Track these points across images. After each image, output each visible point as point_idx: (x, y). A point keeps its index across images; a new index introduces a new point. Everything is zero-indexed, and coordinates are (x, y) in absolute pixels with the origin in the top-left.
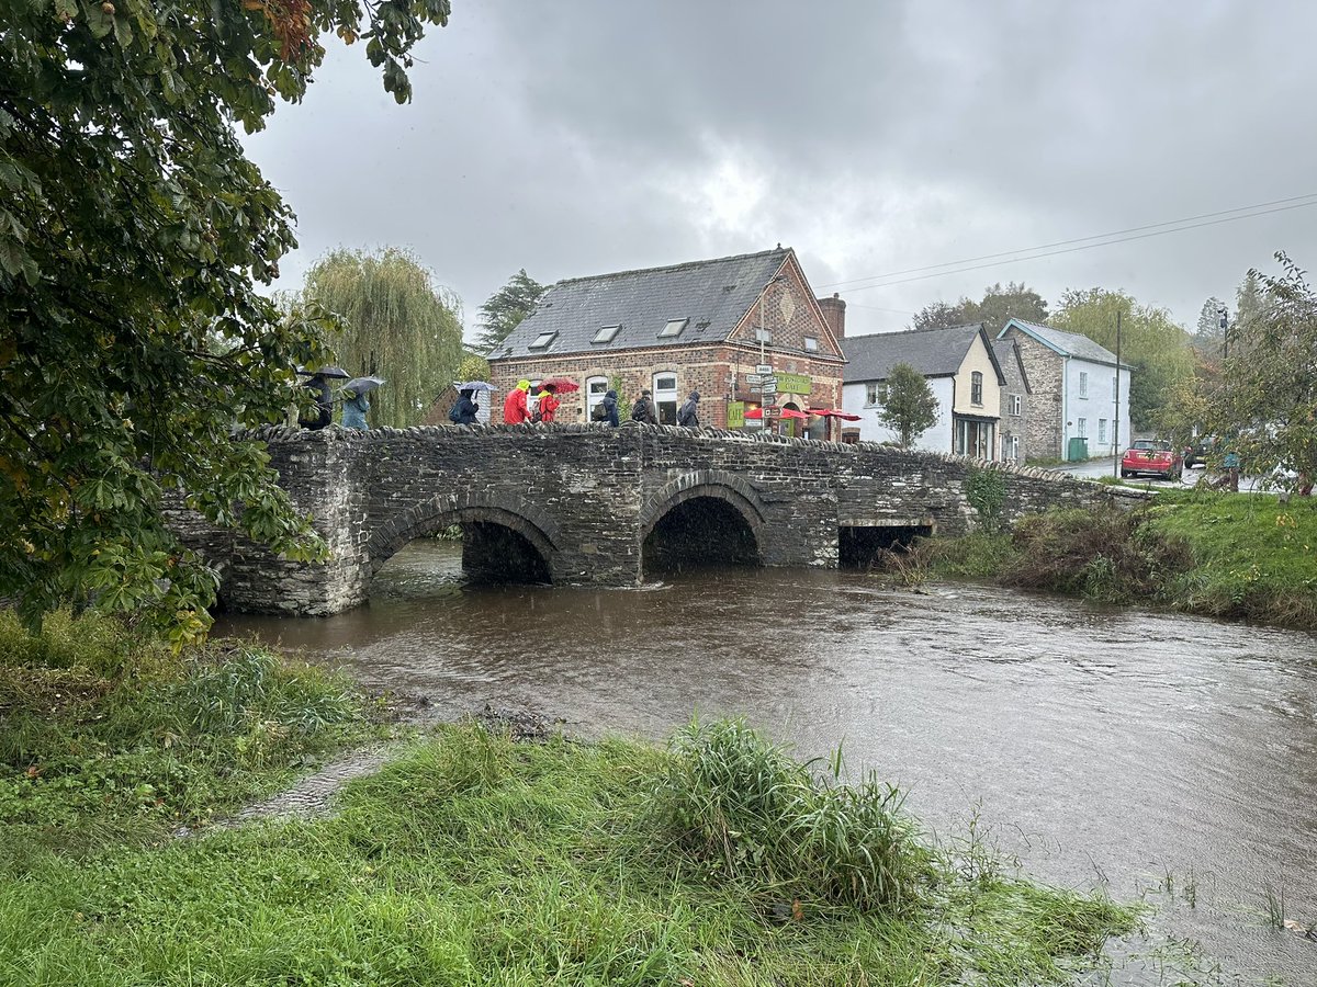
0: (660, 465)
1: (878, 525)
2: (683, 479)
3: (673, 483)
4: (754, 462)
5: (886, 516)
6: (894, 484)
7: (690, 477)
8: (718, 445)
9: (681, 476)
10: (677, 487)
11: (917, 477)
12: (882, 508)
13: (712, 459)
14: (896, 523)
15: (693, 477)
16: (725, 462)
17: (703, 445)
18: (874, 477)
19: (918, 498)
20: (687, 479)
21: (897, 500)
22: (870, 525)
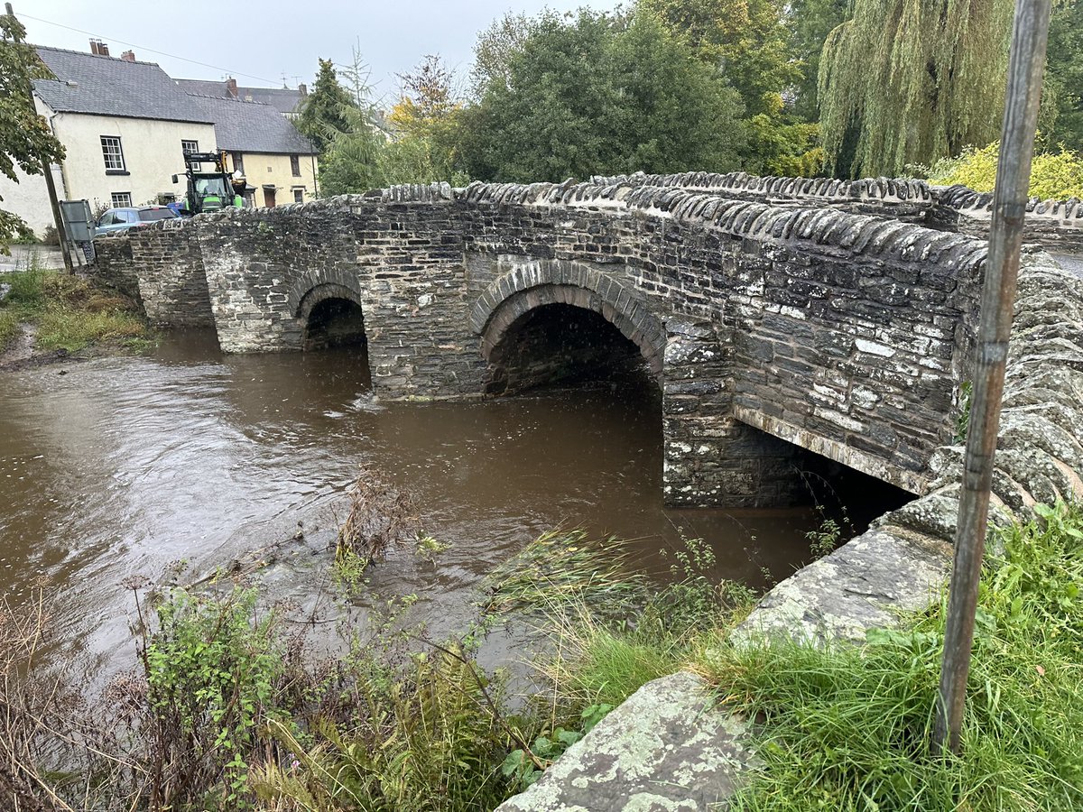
0: (482, 248)
1: (815, 448)
2: (519, 274)
3: (506, 277)
4: (627, 251)
5: (830, 429)
6: (861, 344)
7: (527, 269)
8: (562, 216)
9: (515, 267)
10: (512, 284)
11: (929, 336)
12: (826, 406)
13: (553, 240)
14: (858, 462)
15: (532, 270)
16: (576, 248)
17: (539, 216)
18: (809, 315)
19: (925, 407)
20: (524, 272)
21: (867, 397)
22: (797, 441)
